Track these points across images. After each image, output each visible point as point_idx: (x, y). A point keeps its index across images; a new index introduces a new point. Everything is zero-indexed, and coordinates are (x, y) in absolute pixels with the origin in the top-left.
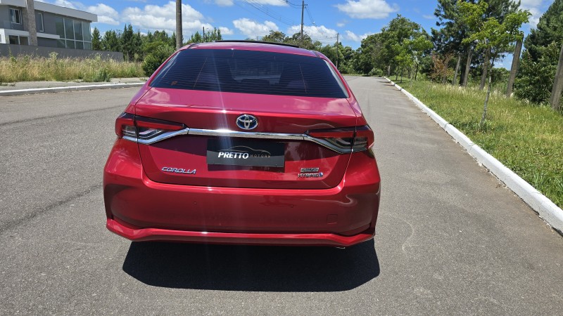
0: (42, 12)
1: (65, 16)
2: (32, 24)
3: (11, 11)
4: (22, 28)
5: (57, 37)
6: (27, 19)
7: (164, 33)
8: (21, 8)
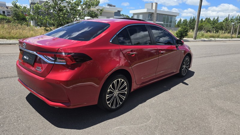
0: (159, 14)
1: (167, 15)
2: (155, 18)
3: (149, 14)
4: (151, 20)
5: (162, 23)
6: (154, 17)
7: (209, 19)
8: (152, 13)
